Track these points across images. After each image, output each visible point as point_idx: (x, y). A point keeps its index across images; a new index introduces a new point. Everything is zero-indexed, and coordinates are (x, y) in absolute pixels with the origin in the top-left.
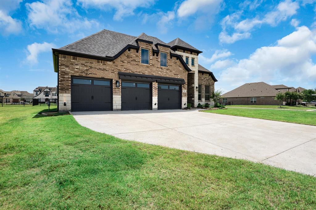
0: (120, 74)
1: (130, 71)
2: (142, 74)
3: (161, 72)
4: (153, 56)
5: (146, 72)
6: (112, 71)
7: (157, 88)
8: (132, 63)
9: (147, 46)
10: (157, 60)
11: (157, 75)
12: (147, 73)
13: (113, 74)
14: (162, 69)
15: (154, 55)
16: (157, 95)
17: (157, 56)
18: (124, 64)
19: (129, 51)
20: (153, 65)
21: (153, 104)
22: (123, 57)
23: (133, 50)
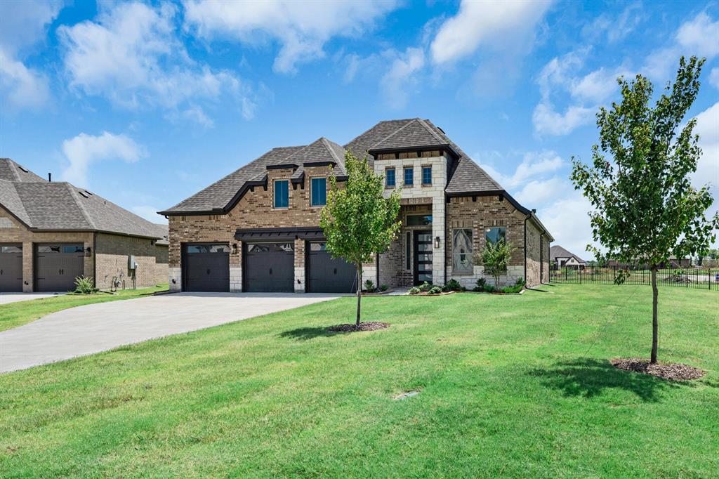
0: (240, 234)
1: (255, 225)
2: (273, 227)
3: (311, 217)
4: (295, 191)
5: (282, 222)
6: (228, 229)
7: (303, 250)
8: (258, 210)
9: (283, 174)
10: (303, 195)
11: (303, 225)
12: (283, 225)
13: (229, 233)
14: (312, 211)
15: (295, 188)
16: (303, 264)
17: (302, 188)
18: (245, 214)
19: (252, 190)
20: (295, 208)
21: (296, 282)
22: (243, 203)
23: (258, 188)
